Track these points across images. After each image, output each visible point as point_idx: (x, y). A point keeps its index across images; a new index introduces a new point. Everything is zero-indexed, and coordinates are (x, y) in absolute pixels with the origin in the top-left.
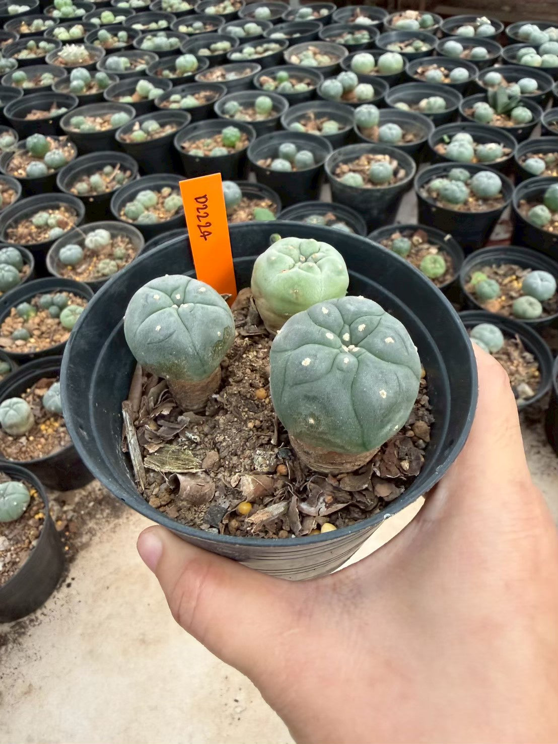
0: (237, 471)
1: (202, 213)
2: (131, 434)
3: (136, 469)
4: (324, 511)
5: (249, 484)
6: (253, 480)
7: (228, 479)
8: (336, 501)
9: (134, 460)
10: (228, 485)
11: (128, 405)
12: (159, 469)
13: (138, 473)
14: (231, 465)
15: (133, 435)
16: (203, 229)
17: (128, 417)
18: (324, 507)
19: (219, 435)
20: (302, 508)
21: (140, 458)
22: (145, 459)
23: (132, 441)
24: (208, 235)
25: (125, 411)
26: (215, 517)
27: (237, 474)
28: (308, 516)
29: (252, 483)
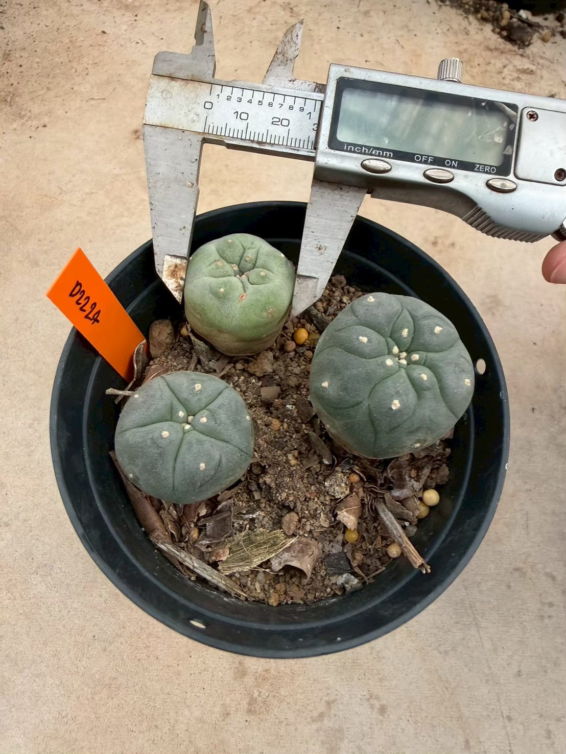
0: (319, 512)
1: (82, 302)
2: (188, 559)
3: (222, 584)
4: (417, 485)
5: (348, 517)
6: (347, 511)
7: (317, 524)
8: (419, 469)
9: (213, 578)
10: (323, 530)
11: (158, 535)
12: (248, 567)
13: (227, 586)
14: (312, 512)
15: (191, 559)
16: (91, 316)
17: (170, 547)
18: (415, 483)
19: (278, 495)
20: (398, 497)
21: (216, 572)
22: (220, 568)
23: (195, 565)
24: (97, 317)
25: (162, 544)
26: (339, 566)
27: (322, 514)
28: (406, 499)
29: (350, 514)
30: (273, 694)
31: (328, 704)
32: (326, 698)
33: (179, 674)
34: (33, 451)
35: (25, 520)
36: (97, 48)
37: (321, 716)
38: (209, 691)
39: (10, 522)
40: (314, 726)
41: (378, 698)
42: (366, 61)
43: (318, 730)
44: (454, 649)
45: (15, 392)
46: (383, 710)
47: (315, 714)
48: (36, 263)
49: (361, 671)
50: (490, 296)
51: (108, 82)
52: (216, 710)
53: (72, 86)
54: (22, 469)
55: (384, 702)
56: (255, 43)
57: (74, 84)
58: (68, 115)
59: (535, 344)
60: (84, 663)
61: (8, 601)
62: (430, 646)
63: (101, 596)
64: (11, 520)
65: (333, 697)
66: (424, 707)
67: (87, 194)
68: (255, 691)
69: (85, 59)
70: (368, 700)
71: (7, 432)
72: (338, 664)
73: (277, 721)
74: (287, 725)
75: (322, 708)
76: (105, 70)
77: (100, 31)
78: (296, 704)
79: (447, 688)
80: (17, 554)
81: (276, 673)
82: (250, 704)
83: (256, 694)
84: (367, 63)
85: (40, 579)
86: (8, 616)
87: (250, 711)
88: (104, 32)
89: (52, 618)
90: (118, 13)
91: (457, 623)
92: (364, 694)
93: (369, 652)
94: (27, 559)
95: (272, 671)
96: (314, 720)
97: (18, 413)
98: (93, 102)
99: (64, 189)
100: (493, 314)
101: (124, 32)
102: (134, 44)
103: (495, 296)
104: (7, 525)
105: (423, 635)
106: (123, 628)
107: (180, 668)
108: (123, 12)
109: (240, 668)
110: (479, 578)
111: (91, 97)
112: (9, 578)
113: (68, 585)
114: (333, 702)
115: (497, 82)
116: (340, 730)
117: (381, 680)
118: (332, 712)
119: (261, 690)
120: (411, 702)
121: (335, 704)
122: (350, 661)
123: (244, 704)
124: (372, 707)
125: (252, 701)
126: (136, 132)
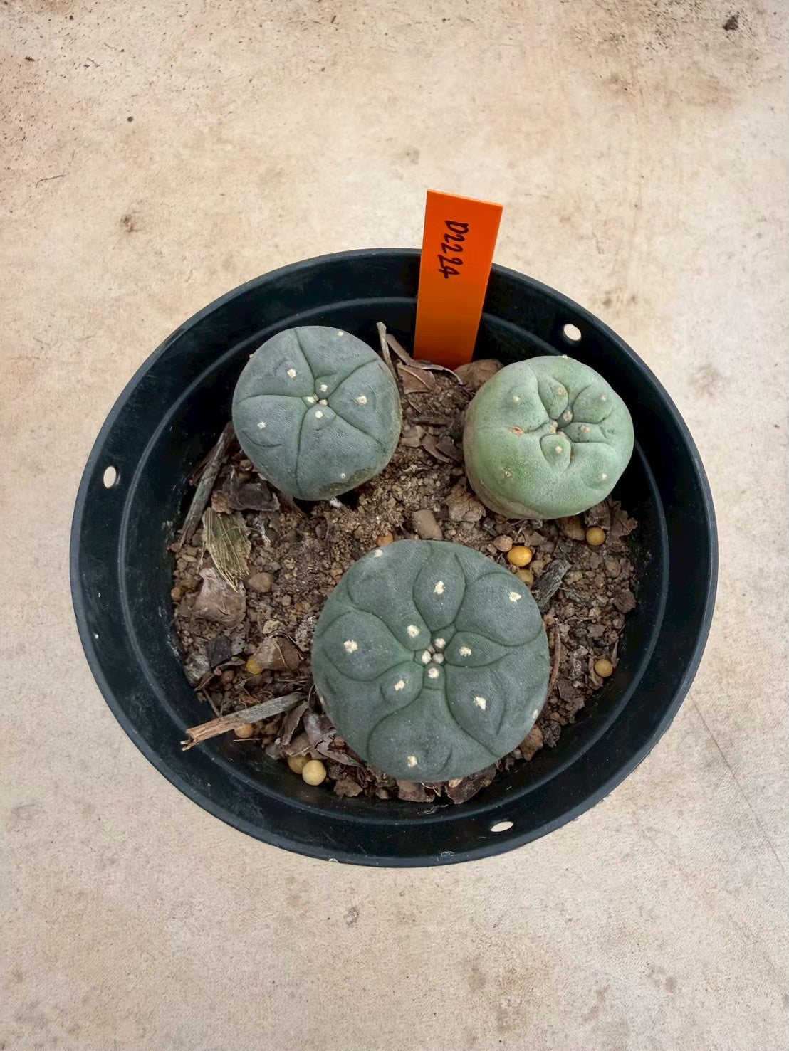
30: (527, 998)
31: (600, 993)
32: (595, 988)
33: (398, 1003)
34: (118, 749)
35: (137, 850)
36: (25, 90)
37: (595, 1011)
38: (442, 1016)
39: (116, 857)
40: (589, 1027)
41: (661, 971)
42: (444, 20)
43: (594, 1031)
44: (747, 884)
45: (67, 671)
46: (671, 984)
47: (586, 1011)
48: (37, 469)
49: (633, 942)
50: (701, 369)
51: (60, 146)
52: (458, 1037)
53: (6, 166)
54: (110, 778)
55: (671, 974)
56: (268, 25)
57: (9, 161)
58: (14, 217)
59: (776, 426)
60: (270, 1020)
61: (145, 965)
62: (715, 887)
63: (268, 926)
64: (116, 853)
65: (604, 984)
66: (724, 968)
67: (81, 340)
68: (503, 1001)
69: (14, 114)
70: (649, 976)
71: (73, 732)
72: (602, 939)
73: (539, 1031)
74: (553, 1033)
75: (593, 1002)
76: (49, 126)
77: (21, 60)
78: (558, 1004)
79: (748, 937)
80: (138, 898)
81: (523, 971)
82: (499, 1019)
83: (504, 1006)
84: (447, 22)
85: (180, 924)
86: (152, 983)
87: (501, 1029)
88: (29, 59)
89: (211, 972)
90: (40, 20)
91: (743, 848)
92: (642, 970)
93: (638, 913)
94: (155, 901)
95: (518, 969)
96: (586, 1020)
97: (80, 701)
98: (46, 185)
99: (44, 340)
100: (711, 394)
101: (60, 52)
102: (82, 69)
103: (709, 366)
104: (113, 862)
105: (703, 874)
106: (309, 961)
107: (398, 995)
108: (49, 15)
109: (476, 976)
110: (761, 782)
111: (42, 177)
112: (137, 933)
113: (220, 923)
114: (606, 989)
115: (647, 12)
116: (623, 1023)
117: (660, 947)
118: (607, 1003)
119: (509, 998)
120: (705, 966)
121: (609, 991)
122: (616, 931)
123: (492, 1022)
124: (657, 984)
125: (502, 1014)
126: (126, 220)
